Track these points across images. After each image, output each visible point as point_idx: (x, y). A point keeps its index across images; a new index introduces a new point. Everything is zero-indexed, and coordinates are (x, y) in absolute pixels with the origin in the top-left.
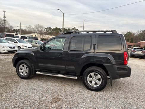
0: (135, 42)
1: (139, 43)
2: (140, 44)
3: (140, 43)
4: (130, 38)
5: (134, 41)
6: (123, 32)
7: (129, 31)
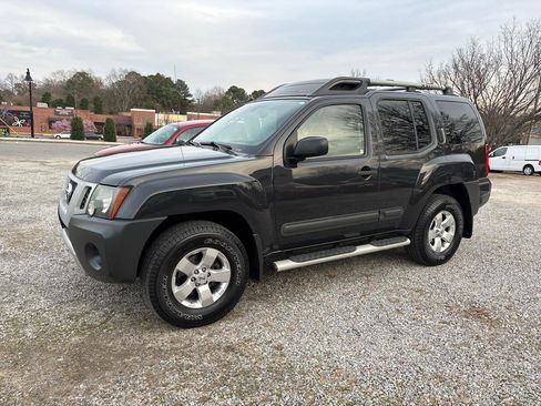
0: (111, 113)
1: (125, 114)
2: (130, 119)
3: (129, 114)
4: (90, 98)
5: (105, 109)
6: (58, 73)
7: (79, 71)
